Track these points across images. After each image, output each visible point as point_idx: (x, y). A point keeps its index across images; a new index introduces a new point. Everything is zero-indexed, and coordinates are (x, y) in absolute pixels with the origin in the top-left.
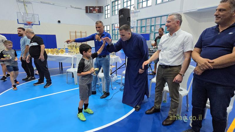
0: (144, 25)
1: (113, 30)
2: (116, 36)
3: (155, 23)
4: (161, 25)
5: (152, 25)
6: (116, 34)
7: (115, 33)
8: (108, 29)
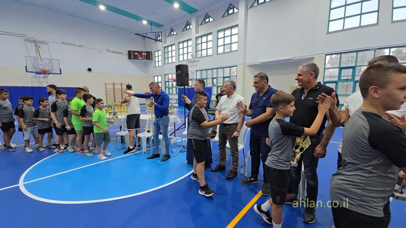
0: (205, 77)
1: (166, 82)
2: (170, 89)
3: (217, 75)
4: (224, 78)
5: (214, 77)
6: (171, 87)
7: (169, 85)
8: (160, 80)
